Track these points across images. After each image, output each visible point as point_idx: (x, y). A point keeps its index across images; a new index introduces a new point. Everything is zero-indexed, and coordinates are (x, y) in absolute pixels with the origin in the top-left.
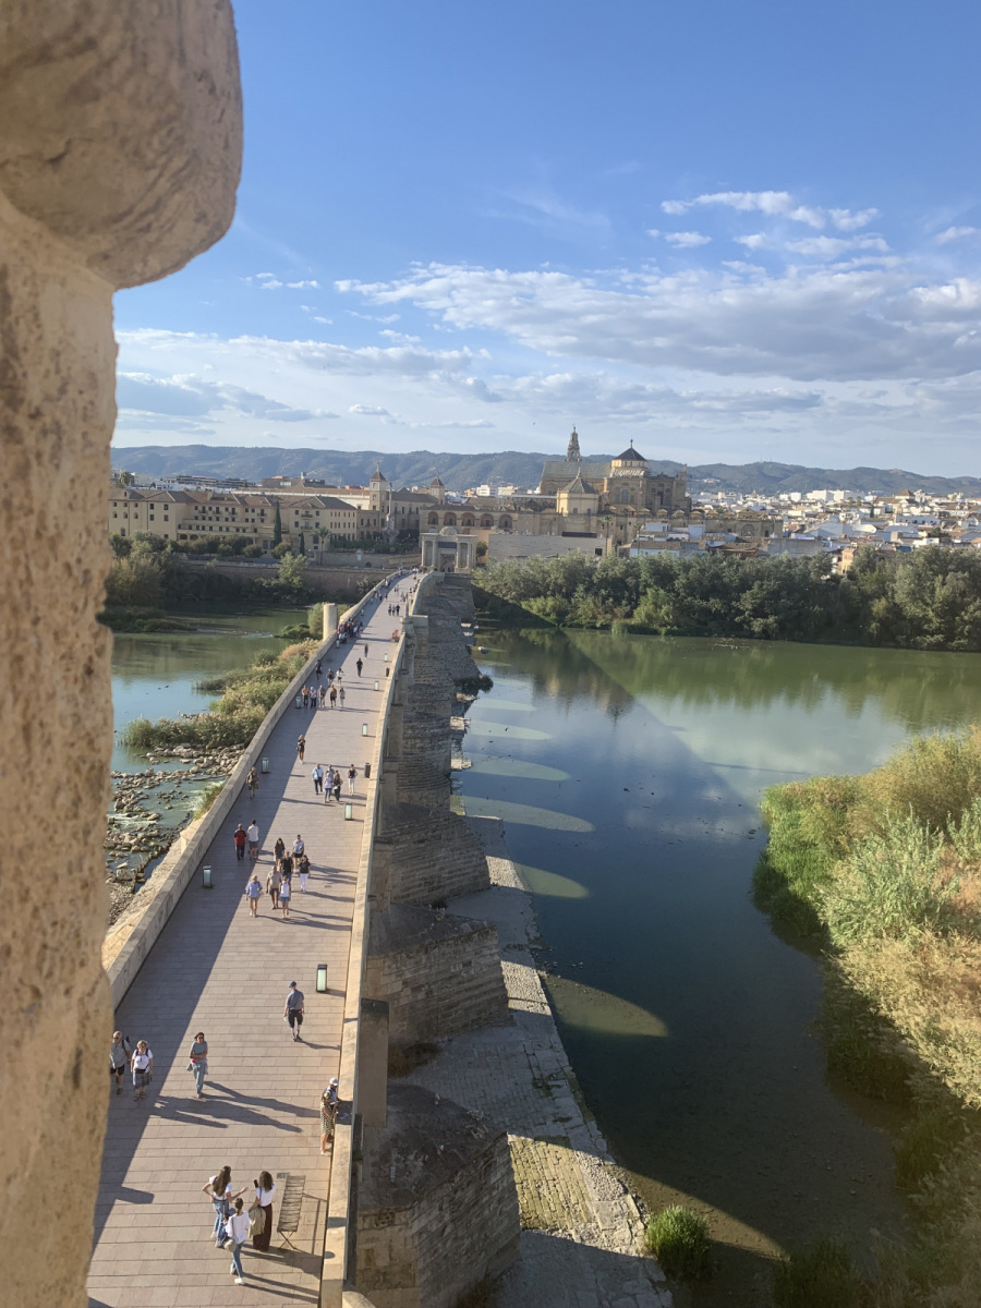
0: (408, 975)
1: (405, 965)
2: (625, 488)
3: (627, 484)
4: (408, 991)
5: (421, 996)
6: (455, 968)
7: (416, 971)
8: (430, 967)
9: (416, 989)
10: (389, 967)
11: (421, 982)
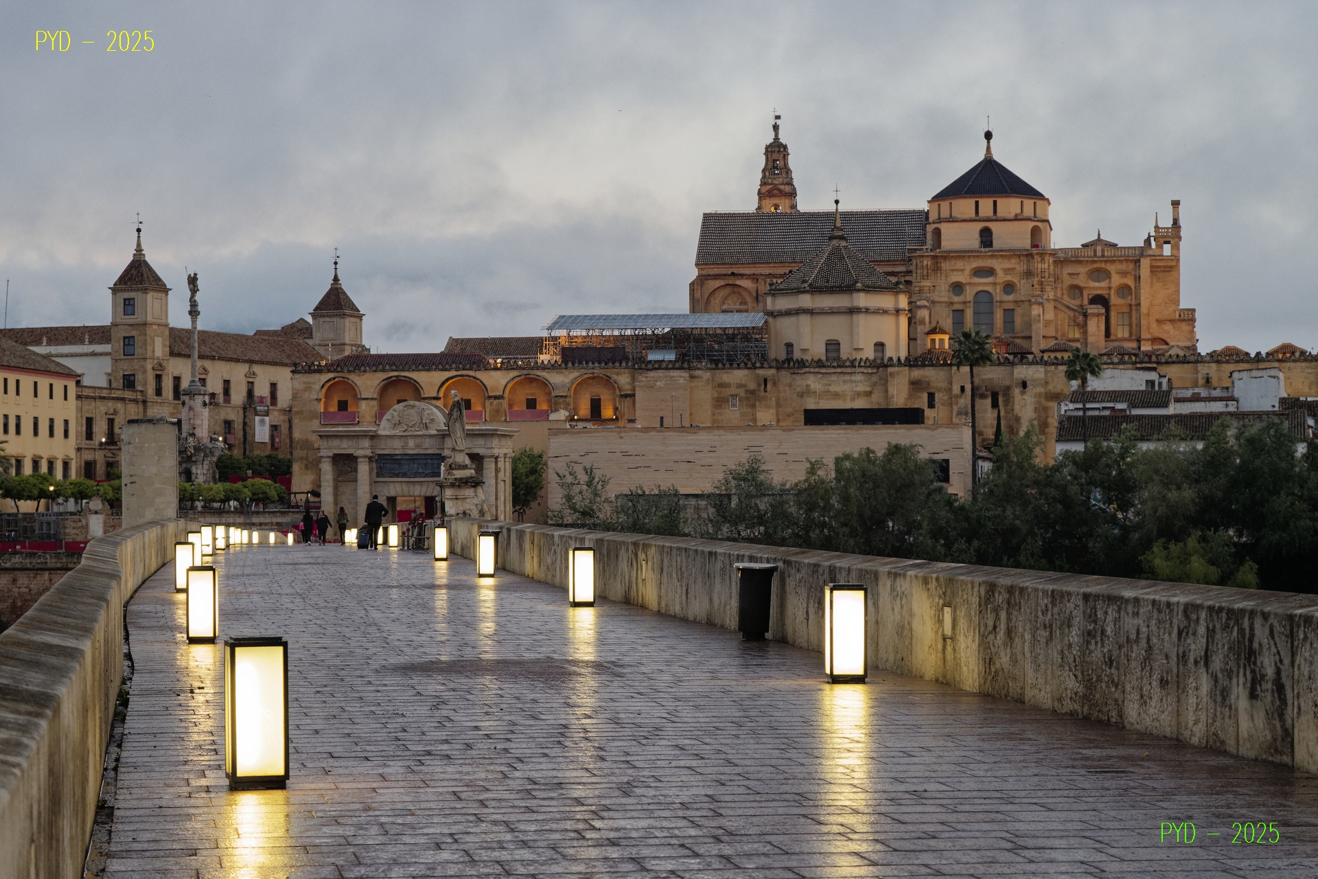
2: (984, 283)
3: (990, 272)
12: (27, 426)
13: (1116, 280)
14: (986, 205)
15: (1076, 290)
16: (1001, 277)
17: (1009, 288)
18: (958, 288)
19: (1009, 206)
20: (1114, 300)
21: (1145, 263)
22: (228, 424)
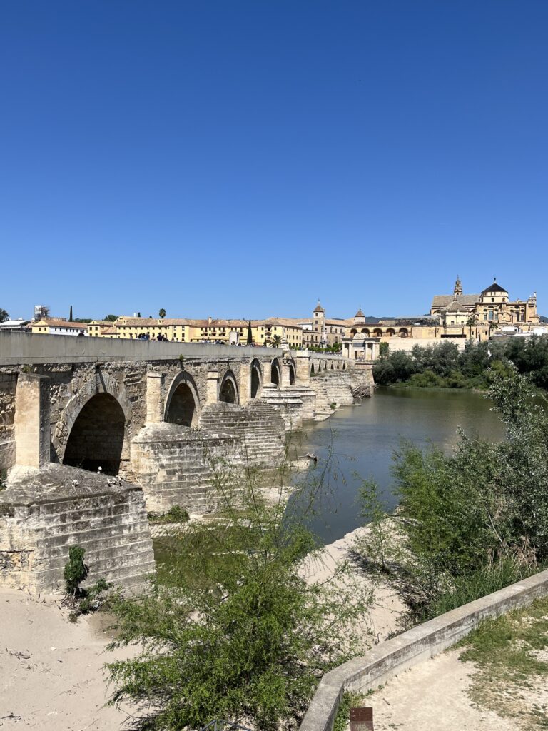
0: (165, 462)
1: (162, 453)
4: (163, 473)
5: (175, 479)
6: (204, 462)
7: (170, 459)
8: (183, 458)
9: (171, 473)
10: (148, 451)
11: (175, 468)
12: (292, 337)
13: (521, 309)
14: (493, 293)
15: (512, 311)
16: (495, 308)
17: (496, 310)
18: (485, 310)
19: (498, 293)
20: (521, 312)
21: (527, 305)
22: (336, 337)
